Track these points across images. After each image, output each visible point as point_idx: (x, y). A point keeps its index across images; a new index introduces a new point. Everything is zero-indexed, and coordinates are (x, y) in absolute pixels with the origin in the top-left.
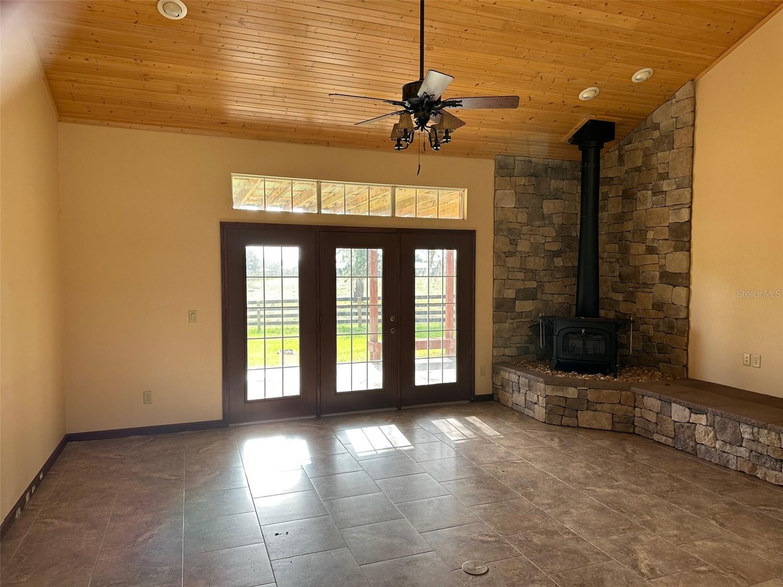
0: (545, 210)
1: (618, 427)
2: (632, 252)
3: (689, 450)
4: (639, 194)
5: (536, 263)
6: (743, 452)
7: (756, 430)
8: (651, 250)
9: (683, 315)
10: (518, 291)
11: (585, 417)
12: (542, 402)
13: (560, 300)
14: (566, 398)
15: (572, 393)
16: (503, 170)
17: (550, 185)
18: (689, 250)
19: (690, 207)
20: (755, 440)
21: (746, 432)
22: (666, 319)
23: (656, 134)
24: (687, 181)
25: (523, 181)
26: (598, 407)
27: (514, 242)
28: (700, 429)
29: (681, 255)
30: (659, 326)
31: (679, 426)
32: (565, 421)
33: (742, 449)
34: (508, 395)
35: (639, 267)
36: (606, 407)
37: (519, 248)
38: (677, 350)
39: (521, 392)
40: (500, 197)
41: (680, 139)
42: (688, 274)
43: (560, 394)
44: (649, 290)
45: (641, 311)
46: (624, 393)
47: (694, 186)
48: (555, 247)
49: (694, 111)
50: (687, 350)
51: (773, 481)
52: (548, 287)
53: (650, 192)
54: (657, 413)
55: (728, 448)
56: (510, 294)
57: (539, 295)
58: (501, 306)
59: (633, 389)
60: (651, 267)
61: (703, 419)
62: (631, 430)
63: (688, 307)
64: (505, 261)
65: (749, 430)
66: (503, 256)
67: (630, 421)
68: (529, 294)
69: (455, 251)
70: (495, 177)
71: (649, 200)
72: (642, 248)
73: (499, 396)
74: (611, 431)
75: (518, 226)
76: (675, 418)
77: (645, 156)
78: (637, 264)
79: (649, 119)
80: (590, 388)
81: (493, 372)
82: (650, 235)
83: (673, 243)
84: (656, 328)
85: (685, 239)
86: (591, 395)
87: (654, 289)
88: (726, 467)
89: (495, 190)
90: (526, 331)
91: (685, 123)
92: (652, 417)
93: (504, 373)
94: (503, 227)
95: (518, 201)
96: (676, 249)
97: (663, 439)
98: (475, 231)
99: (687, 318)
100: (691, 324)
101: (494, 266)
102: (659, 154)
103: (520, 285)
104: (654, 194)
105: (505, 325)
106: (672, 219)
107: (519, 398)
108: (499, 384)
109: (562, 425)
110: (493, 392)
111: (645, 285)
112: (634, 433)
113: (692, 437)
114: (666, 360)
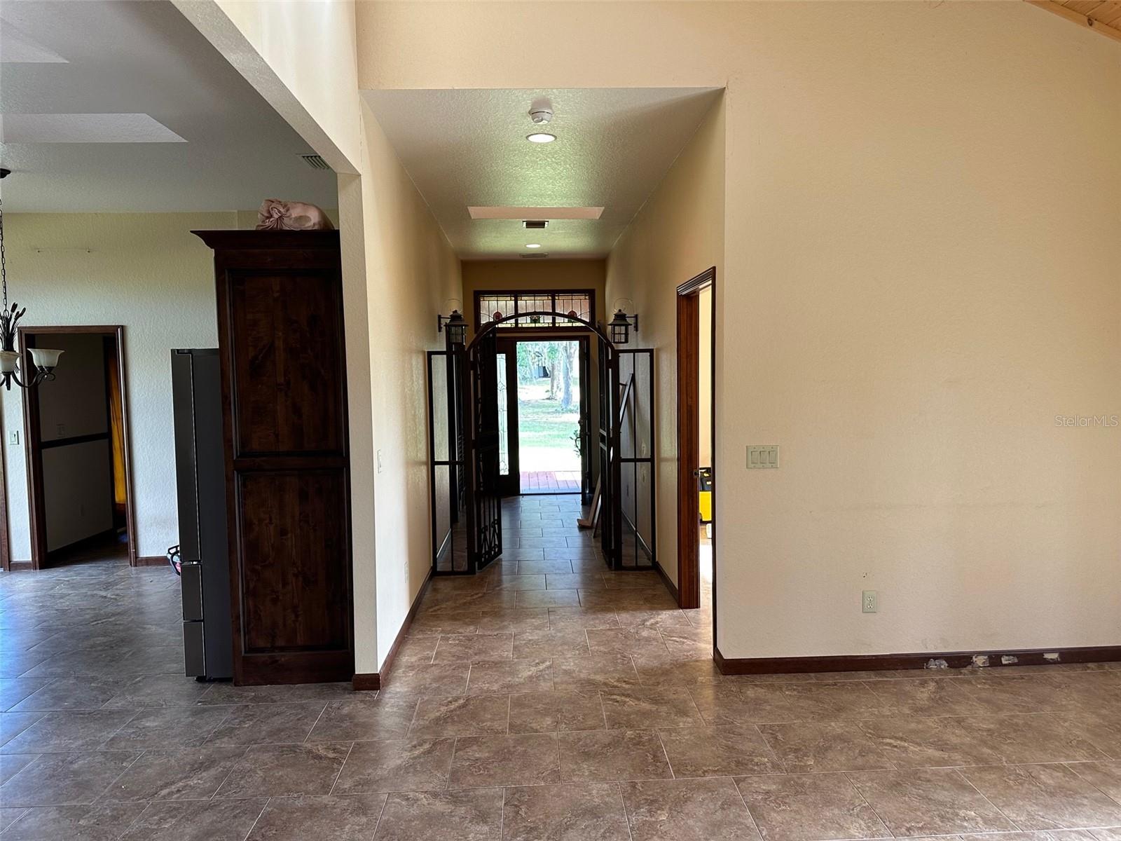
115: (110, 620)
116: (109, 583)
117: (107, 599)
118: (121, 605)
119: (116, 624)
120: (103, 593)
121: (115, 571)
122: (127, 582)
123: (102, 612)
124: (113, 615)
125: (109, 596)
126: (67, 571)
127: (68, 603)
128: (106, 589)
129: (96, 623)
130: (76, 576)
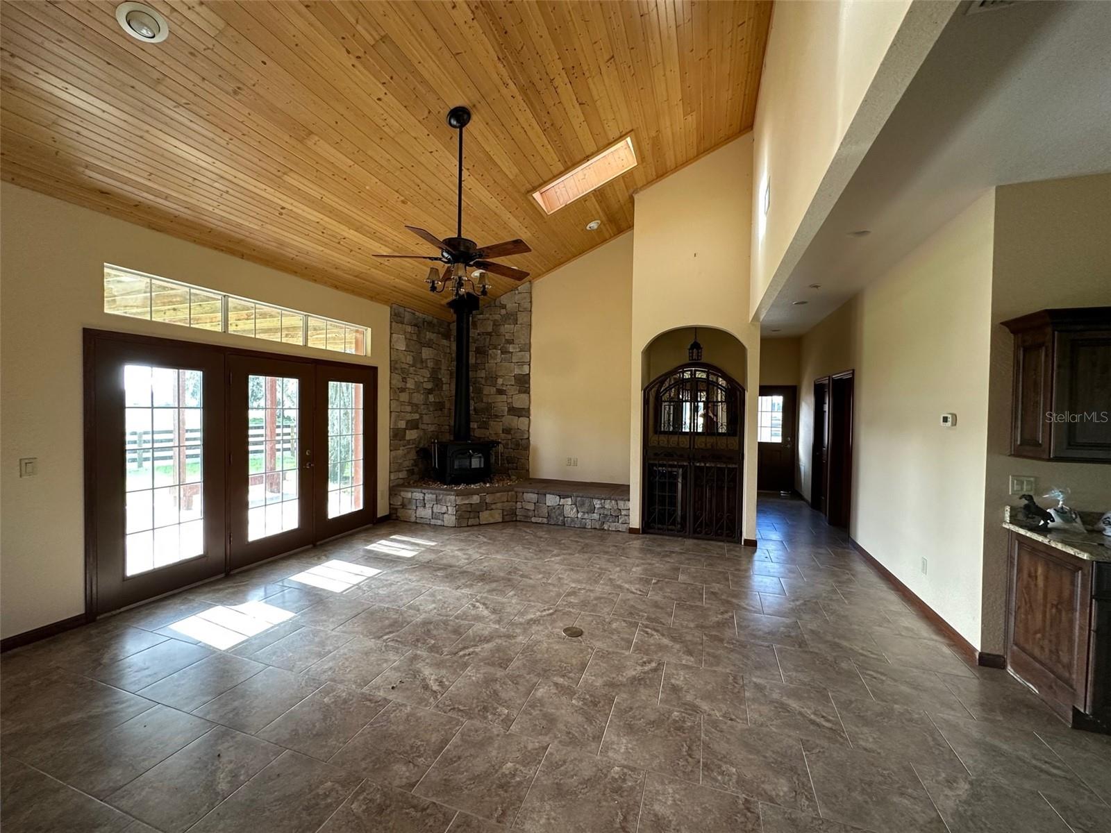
0: (424, 356)
1: (507, 518)
2: (485, 392)
3: (560, 523)
4: (490, 352)
5: (418, 398)
6: (596, 516)
7: (603, 501)
8: (501, 392)
9: (526, 436)
10: (408, 422)
11: (485, 516)
12: (451, 510)
13: (432, 429)
14: (471, 504)
15: (476, 499)
16: (396, 317)
17: (426, 335)
18: (529, 393)
19: (529, 365)
20: (603, 508)
21: (597, 503)
22: (514, 440)
23: (503, 312)
24: (528, 346)
25: (409, 329)
26: (493, 506)
27: (404, 380)
28: (567, 508)
29: (524, 396)
30: (508, 445)
31: (552, 508)
32: (471, 522)
33: (595, 514)
34: (410, 511)
35: (491, 403)
36: (499, 505)
37: (408, 385)
38: (522, 461)
39: (427, 506)
40: (395, 339)
41: (522, 318)
42: (529, 408)
43: (467, 502)
44: (499, 420)
45: (493, 435)
46: (510, 493)
47: (532, 351)
48: (429, 386)
49: (531, 302)
50: (528, 460)
51: (614, 529)
52: (426, 419)
53: (499, 351)
54: (535, 503)
55: (586, 516)
56: (402, 424)
57: (421, 426)
58: (397, 435)
59: (516, 489)
60: (501, 404)
61: (569, 501)
62: (514, 519)
63: (528, 431)
64: (399, 396)
65: (599, 502)
66: (398, 391)
67: (513, 512)
68: (413, 425)
69: (361, 385)
70: (391, 322)
71: (499, 356)
72: (493, 390)
73: (398, 514)
74: (502, 522)
75: (407, 366)
76: (548, 503)
77: (494, 325)
78: (490, 401)
79: (498, 299)
80: (487, 494)
81: (390, 494)
82: (500, 381)
83: (518, 388)
84: (506, 446)
85: (527, 386)
86: (489, 499)
87: (504, 419)
88: (585, 528)
89: (391, 334)
90: (413, 455)
91: (525, 309)
92: (531, 507)
93: (406, 493)
94: (397, 366)
95: (407, 346)
96: (520, 392)
97: (540, 520)
98: (376, 368)
99: (528, 438)
100: (531, 442)
101: (391, 400)
102: (506, 326)
103: (409, 417)
104: (502, 353)
105: (399, 451)
106: (517, 371)
107: (425, 513)
108: (399, 504)
109: (468, 526)
110: (390, 511)
111: (496, 416)
112: (516, 521)
113: (562, 514)
114: (515, 468)
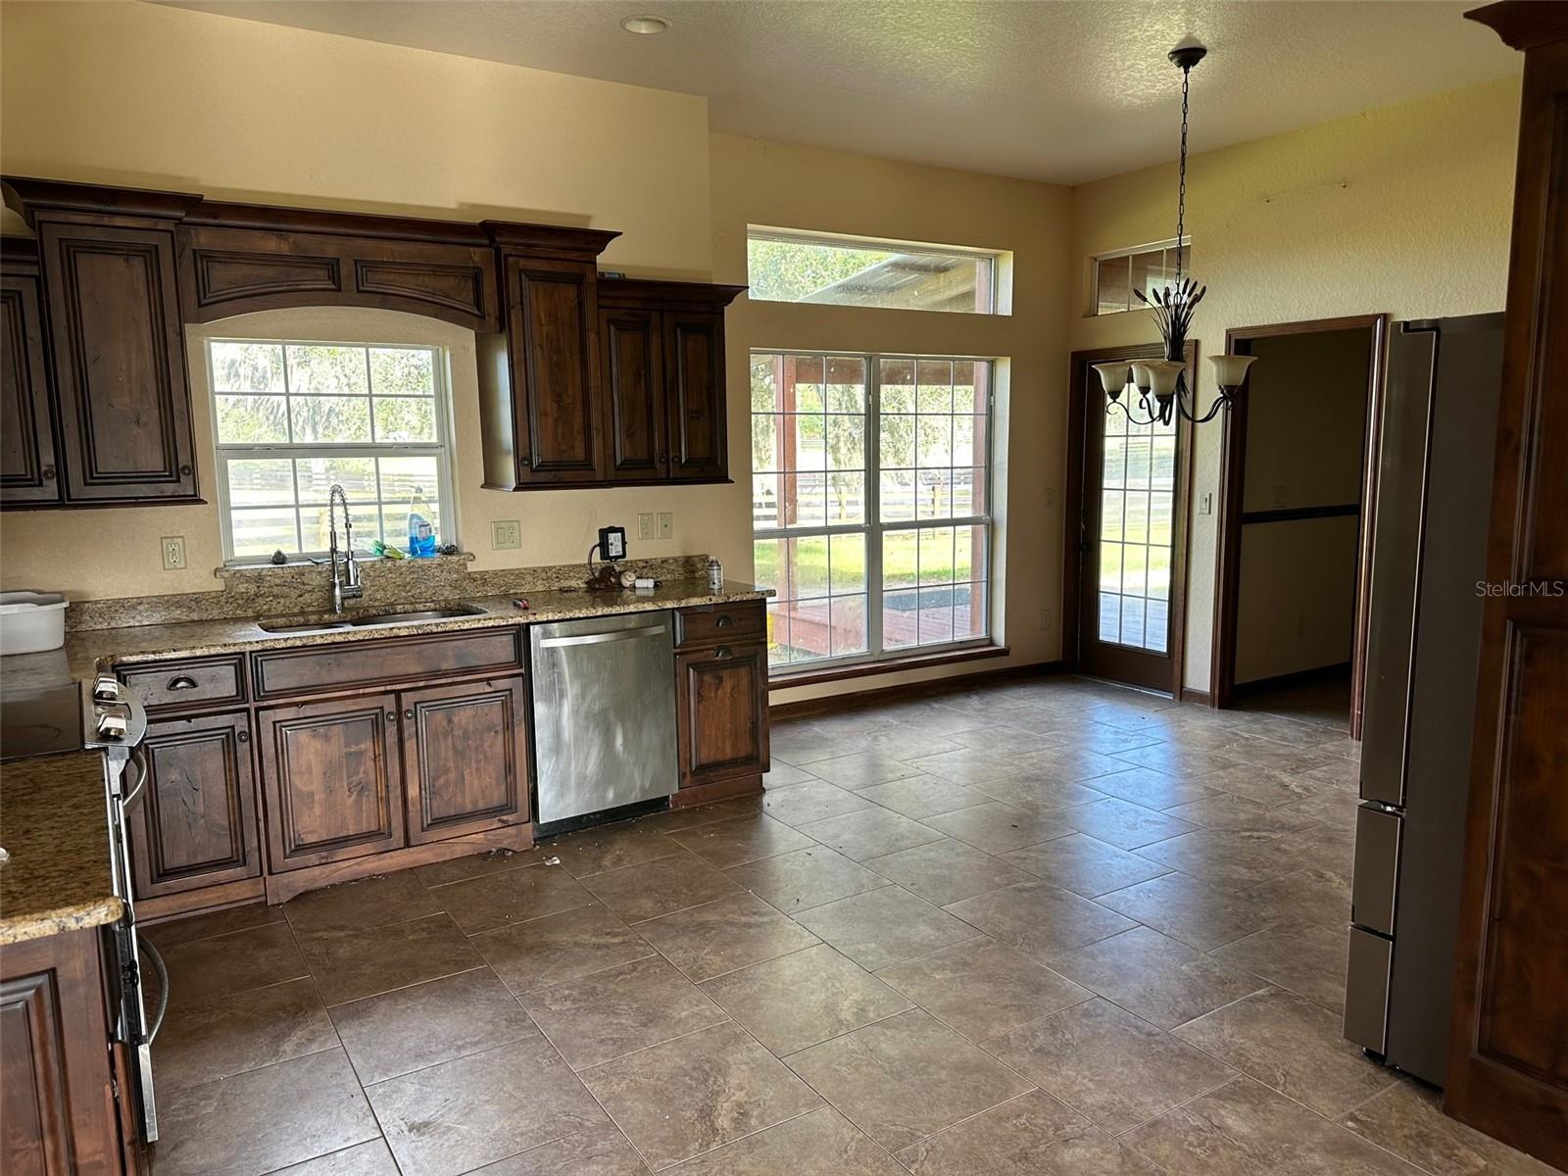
115: (1273, 836)
116: (1304, 760)
117: (1288, 793)
118: (1304, 812)
119: (1278, 849)
120: (1286, 778)
121: (1324, 739)
122: (1332, 767)
123: (1268, 815)
124: (1283, 828)
125: (1293, 786)
126: (1252, 722)
127: (1227, 781)
128: (1294, 771)
129: (1249, 834)
130: (1261, 734)
